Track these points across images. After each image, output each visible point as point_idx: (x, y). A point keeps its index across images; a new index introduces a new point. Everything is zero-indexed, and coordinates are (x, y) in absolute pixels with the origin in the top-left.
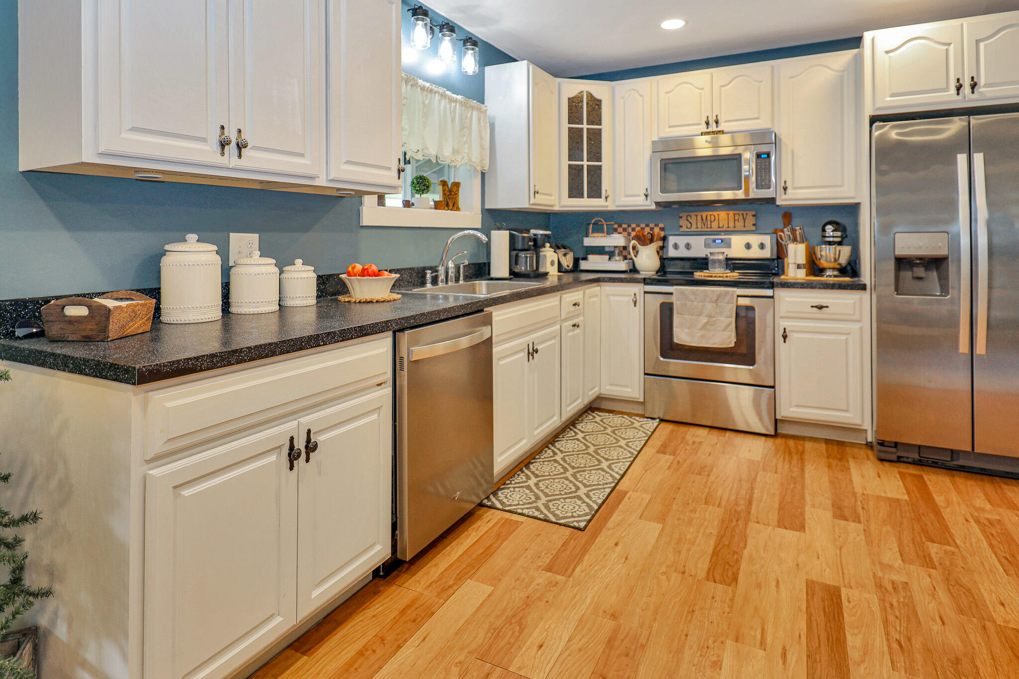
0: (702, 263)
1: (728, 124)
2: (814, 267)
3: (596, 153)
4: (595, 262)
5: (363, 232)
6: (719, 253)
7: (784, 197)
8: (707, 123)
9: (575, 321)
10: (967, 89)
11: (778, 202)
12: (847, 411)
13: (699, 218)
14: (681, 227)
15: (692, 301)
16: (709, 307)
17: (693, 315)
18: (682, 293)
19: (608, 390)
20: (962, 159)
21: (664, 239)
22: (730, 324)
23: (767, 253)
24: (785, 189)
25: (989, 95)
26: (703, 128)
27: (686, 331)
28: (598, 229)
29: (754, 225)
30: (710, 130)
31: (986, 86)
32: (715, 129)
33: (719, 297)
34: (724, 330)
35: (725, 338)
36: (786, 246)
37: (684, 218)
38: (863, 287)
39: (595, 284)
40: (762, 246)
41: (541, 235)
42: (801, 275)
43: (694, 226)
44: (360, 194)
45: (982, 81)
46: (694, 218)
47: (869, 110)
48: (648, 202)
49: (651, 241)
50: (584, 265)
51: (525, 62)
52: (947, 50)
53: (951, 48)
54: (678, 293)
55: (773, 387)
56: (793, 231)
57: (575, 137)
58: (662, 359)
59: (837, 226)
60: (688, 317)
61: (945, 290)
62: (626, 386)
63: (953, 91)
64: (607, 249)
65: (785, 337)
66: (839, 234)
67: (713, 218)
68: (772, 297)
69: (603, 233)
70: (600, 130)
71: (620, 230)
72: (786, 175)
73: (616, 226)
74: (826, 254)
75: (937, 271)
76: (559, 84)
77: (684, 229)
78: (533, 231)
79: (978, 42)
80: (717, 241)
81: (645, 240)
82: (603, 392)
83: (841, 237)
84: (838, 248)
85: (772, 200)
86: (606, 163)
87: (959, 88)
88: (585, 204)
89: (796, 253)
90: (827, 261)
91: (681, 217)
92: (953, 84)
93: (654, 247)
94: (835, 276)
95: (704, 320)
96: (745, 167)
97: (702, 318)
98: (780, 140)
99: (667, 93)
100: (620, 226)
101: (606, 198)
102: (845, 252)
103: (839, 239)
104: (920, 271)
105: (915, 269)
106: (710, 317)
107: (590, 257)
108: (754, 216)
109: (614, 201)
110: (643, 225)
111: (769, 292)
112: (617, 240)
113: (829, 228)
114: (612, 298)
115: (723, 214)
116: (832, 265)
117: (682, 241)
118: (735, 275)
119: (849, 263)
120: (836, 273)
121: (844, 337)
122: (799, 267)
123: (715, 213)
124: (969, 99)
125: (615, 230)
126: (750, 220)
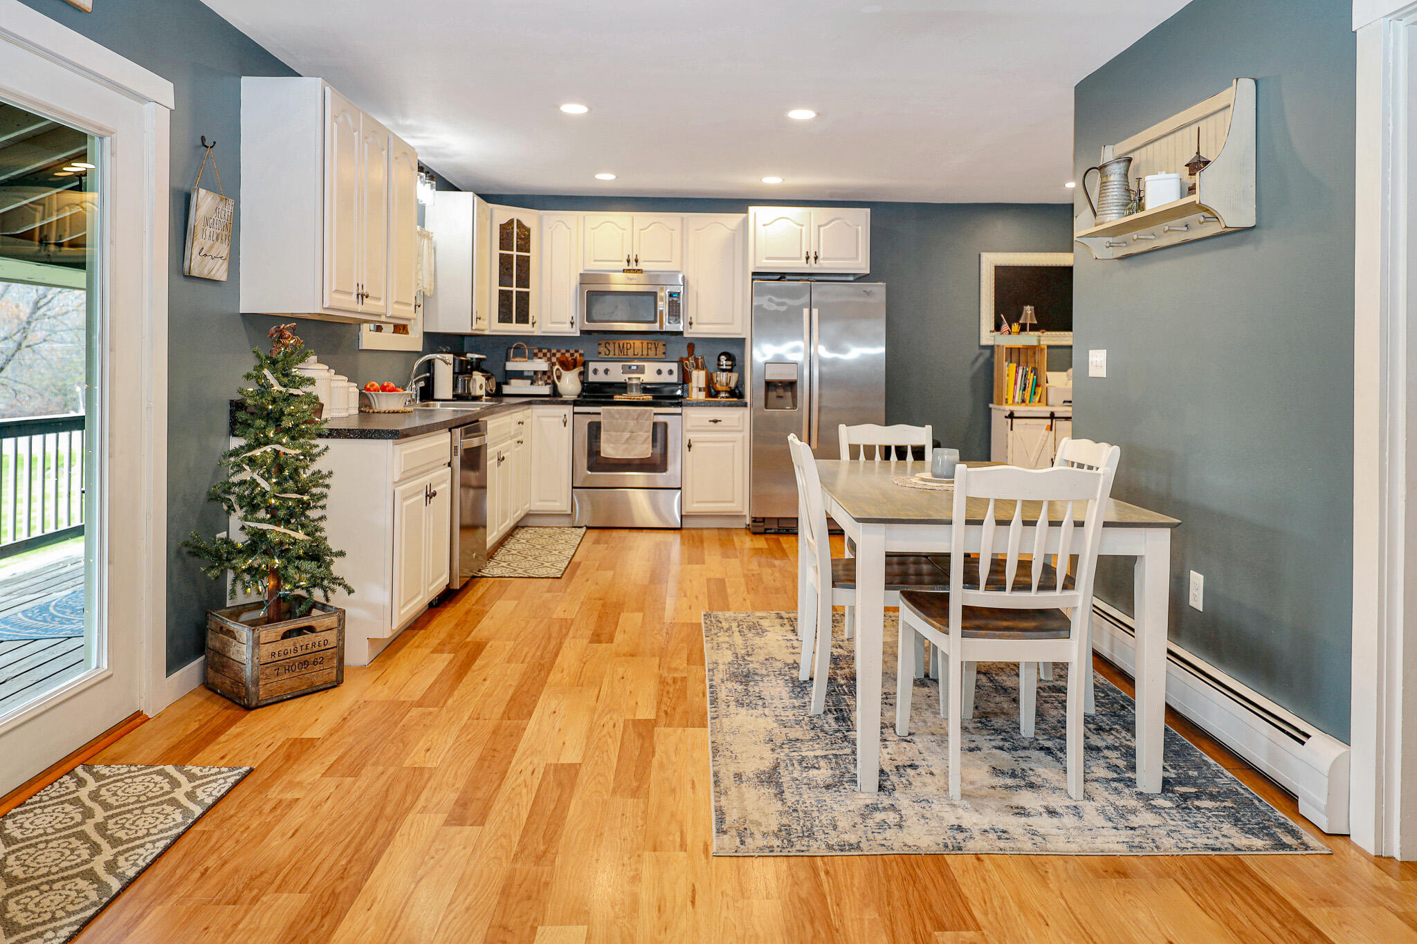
0: (623, 387)
1: (646, 263)
2: (711, 390)
3: (524, 281)
4: (515, 386)
5: (362, 357)
6: (636, 379)
7: (690, 331)
8: (628, 261)
9: (520, 438)
10: (812, 260)
11: (685, 335)
12: (732, 502)
13: (617, 345)
14: (600, 353)
15: (617, 419)
16: (632, 423)
17: (617, 431)
18: (609, 412)
19: (537, 506)
20: (806, 311)
21: (585, 364)
22: (648, 437)
23: (674, 379)
24: (691, 324)
25: (825, 266)
26: (624, 265)
27: (612, 445)
28: (520, 353)
29: (664, 353)
30: (630, 268)
31: (823, 259)
32: (635, 267)
33: (639, 415)
34: (644, 443)
35: (642, 449)
36: (691, 373)
37: (603, 345)
38: (745, 405)
39: (526, 407)
40: (671, 372)
41: (477, 359)
42: (702, 396)
43: (612, 353)
44: (360, 322)
45: (821, 256)
46: (612, 345)
47: (752, 269)
48: (573, 330)
49: (575, 367)
50: (506, 390)
51: (472, 193)
52: (801, 230)
53: (804, 228)
54: (604, 413)
55: (680, 489)
56: (696, 360)
57: (505, 262)
58: (590, 473)
59: (730, 357)
60: (614, 434)
61: (794, 406)
62: (555, 501)
63: (805, 260)
64: (526, 374)
65: (690, 446)
66: (730, 363)
67: (629, 345)
68: (680, 414)
69: (525, 357)
70: (529, 257)
71: (540, 355)
72: (691, 313)
73: (536, 351)
74: (722, 378)
75: (791, 391)
76: (492, 210)
77: (603, 355)
78: (469, 355)
79: (819, 226)
80: (633, 368)
81: (567, 365)
82: (533, 508)
83: (731, 365)
84: (730, 374)
85: (681, 333)
86: (533, 290)
87: (807, 258)
88: (514, 328)
89: (698, 378)
90: (721, 385)
91: (599, 344)
92: (804, 256)
93: (576, 371)
94: (727, 397)
95: (627, 435)
96: (660, 303)
97: (625, 433)
98: (688, 282)
99: (593, 229)
100: (540, 351)
101: (533, 324)
102: (734, 377)
103: (729, 367)
104: (781, 392)
105: (778, 390)
106: (632, 432)
107: (513, 382)
108: (664, 345)
109: (540, 327)
110: (563, 351)
111: (678, 410)
112: (541, 365)
113: (723, 358)
114: (543, 419)
115: (638, 343)
116: (724, 388)
117: (601, 366)
118: (649, 397)
119: (737, 387)
120: (727, 395)
121: (731, 444)
122: (700, 390)
123: (631, 342)
124: (812, 267)
125: (536, 355)
126: (661, 349)
